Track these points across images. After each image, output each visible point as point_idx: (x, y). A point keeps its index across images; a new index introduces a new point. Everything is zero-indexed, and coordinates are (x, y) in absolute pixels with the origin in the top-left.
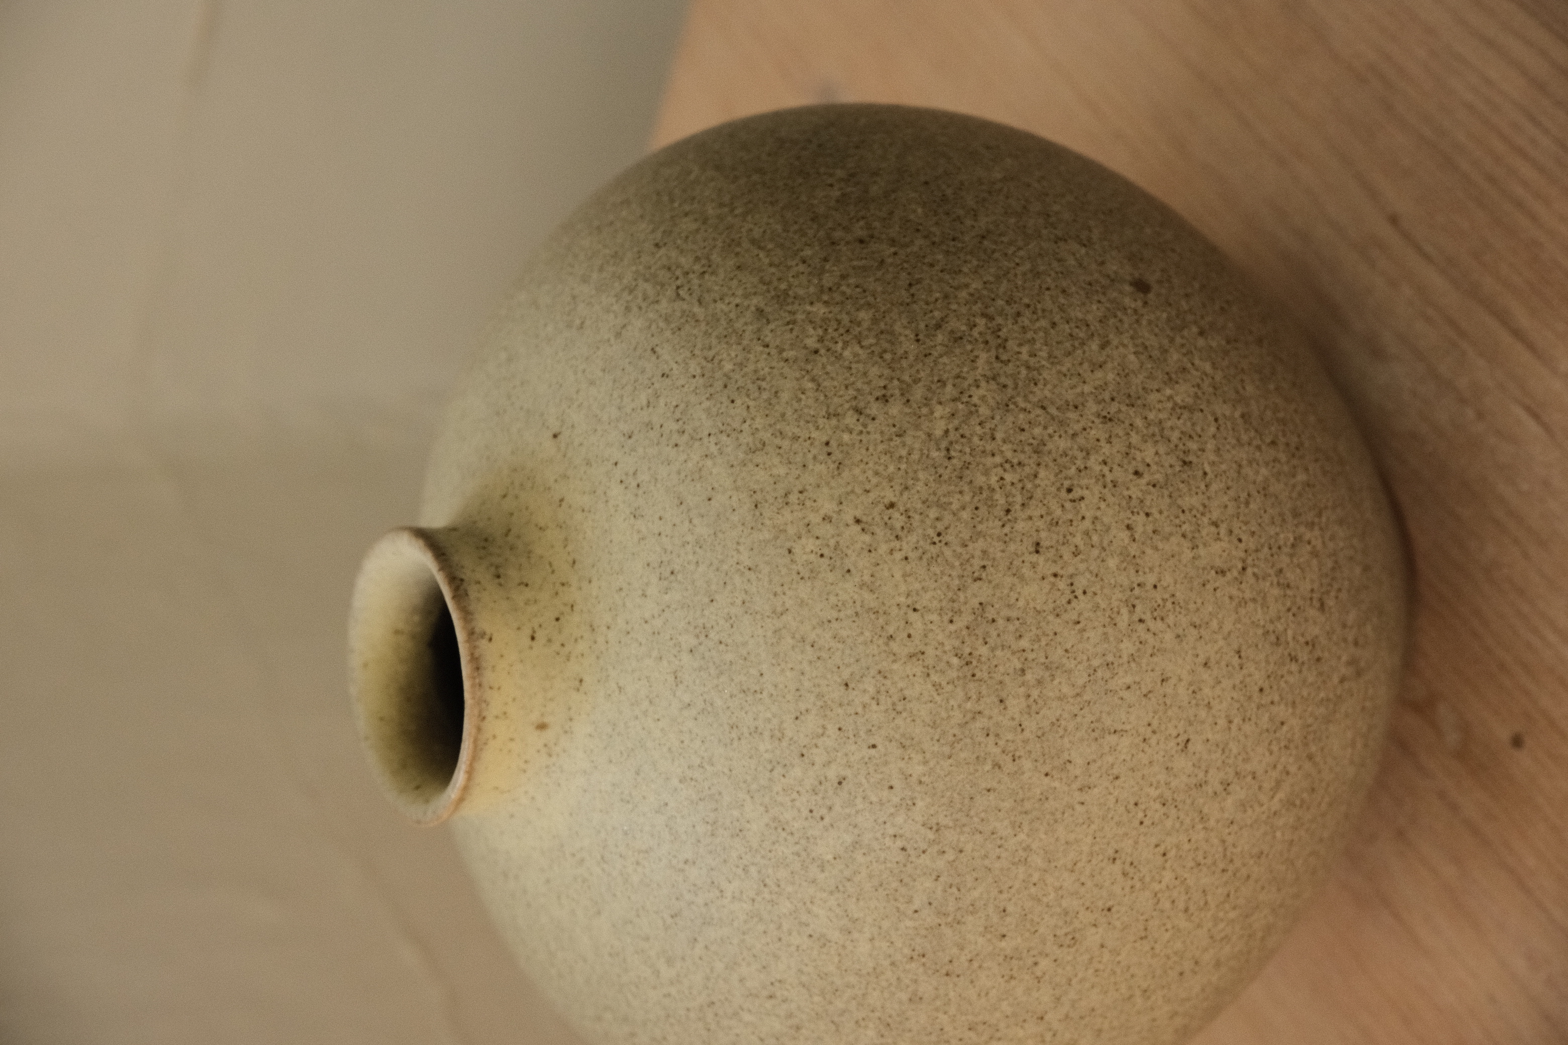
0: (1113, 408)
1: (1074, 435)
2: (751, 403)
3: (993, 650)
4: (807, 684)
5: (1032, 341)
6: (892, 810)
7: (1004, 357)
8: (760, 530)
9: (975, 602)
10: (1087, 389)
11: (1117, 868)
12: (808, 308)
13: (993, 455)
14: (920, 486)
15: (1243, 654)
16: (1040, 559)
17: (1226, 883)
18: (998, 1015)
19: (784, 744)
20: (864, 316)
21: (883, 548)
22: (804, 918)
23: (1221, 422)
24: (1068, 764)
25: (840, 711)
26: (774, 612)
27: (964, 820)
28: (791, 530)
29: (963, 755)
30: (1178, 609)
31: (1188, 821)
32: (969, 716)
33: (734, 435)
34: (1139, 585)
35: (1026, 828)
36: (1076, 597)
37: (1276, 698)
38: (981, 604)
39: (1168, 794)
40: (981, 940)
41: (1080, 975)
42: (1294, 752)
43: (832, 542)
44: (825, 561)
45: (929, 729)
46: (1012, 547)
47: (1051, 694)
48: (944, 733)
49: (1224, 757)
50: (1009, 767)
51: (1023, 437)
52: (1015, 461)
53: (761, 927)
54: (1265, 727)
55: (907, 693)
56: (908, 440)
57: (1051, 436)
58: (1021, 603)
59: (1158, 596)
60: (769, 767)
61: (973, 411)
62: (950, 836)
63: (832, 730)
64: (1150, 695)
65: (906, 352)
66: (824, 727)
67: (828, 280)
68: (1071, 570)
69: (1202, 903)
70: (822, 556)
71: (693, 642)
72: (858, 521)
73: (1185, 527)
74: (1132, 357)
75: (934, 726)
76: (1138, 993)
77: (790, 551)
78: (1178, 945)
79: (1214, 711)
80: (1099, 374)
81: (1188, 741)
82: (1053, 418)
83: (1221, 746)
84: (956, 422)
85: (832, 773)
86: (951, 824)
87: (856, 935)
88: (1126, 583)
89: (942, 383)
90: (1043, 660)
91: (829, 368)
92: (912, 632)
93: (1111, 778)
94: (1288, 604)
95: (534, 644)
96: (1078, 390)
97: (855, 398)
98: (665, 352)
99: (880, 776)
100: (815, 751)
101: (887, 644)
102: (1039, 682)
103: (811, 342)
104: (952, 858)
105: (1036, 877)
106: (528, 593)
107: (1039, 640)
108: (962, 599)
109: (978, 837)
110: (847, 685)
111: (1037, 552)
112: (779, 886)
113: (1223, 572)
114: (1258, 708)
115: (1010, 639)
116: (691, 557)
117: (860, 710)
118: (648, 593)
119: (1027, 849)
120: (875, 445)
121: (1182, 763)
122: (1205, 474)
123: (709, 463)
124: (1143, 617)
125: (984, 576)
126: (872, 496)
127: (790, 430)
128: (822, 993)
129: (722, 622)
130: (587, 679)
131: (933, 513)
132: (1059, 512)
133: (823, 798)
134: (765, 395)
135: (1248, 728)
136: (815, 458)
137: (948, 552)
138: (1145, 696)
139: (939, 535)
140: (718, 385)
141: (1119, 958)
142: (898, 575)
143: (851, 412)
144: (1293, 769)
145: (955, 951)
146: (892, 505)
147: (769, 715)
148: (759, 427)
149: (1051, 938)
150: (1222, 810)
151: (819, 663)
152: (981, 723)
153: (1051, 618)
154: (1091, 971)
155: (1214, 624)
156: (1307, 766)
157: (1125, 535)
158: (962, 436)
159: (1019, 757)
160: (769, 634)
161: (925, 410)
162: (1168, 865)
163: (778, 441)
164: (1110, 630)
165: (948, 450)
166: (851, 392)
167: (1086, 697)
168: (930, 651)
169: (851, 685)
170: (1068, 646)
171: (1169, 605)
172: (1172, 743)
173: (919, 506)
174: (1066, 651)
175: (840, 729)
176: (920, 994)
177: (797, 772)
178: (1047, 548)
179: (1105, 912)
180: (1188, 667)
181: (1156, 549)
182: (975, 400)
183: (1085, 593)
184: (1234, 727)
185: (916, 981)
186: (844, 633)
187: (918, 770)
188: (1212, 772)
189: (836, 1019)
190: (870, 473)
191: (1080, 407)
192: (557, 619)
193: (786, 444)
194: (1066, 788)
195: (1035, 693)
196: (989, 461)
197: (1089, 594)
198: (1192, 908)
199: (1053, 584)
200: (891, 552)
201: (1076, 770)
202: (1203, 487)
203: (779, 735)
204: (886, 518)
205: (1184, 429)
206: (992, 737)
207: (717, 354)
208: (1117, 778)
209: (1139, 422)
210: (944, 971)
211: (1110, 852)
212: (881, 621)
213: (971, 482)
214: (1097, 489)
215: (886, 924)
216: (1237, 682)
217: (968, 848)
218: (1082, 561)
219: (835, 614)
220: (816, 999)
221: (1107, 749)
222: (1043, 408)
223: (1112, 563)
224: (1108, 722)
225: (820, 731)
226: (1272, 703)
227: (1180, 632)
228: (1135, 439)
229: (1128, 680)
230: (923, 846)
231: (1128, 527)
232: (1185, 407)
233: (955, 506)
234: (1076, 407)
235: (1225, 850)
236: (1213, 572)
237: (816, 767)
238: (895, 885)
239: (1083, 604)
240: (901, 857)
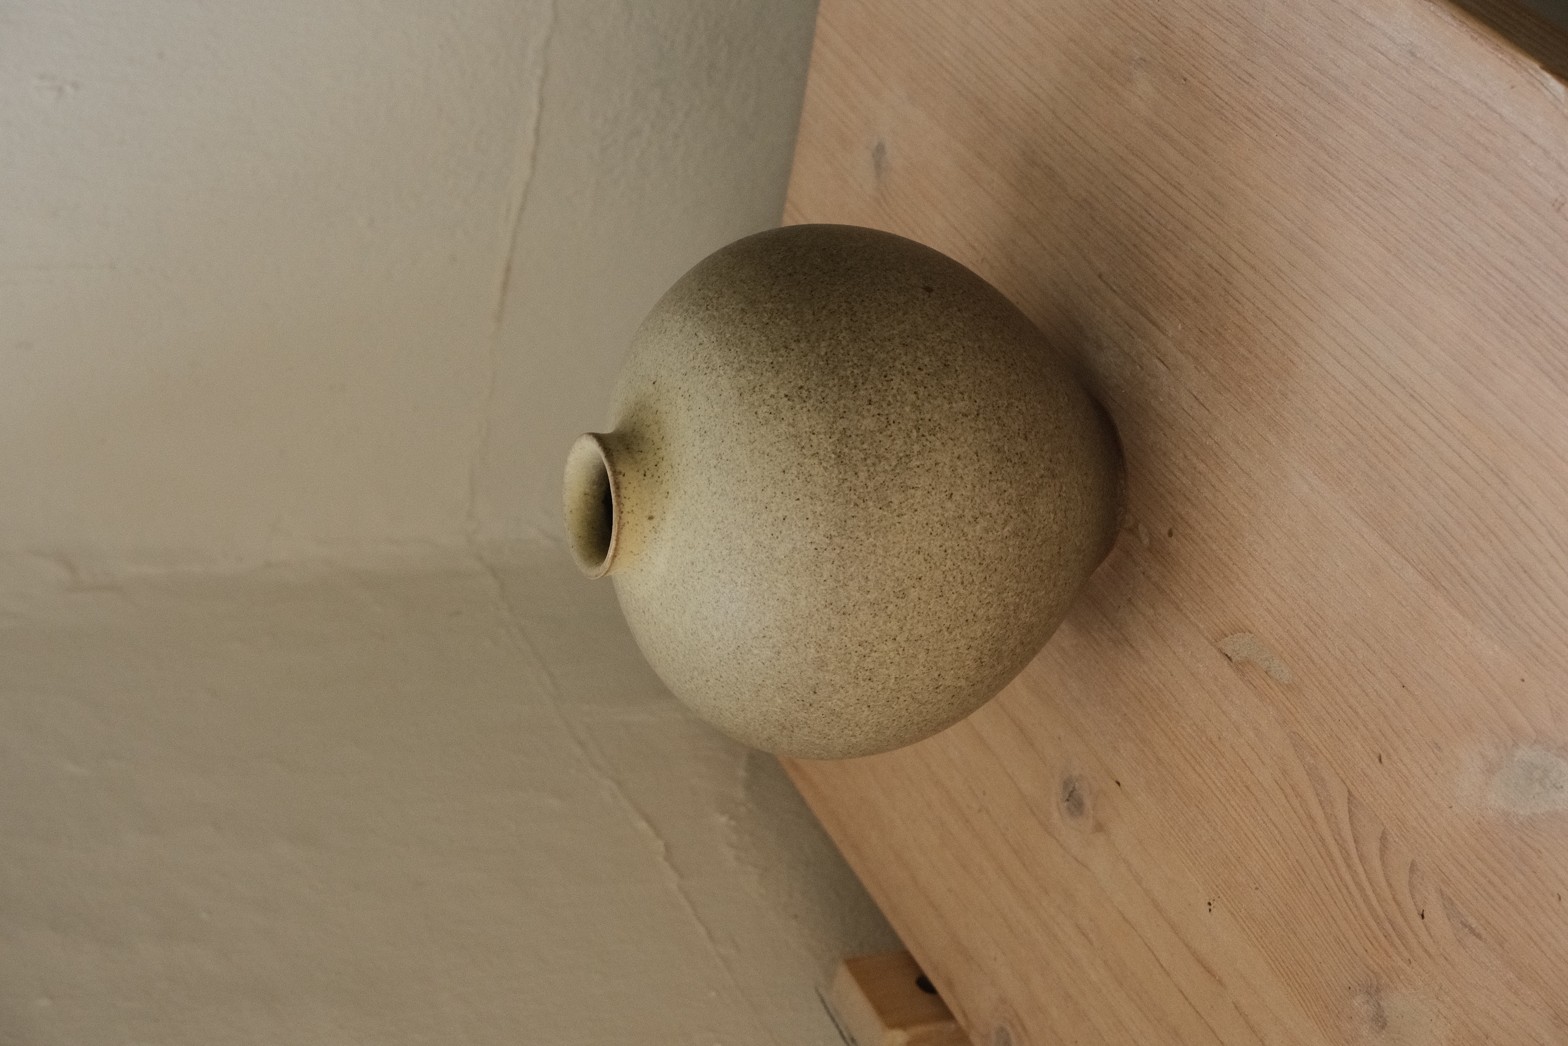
0: (909, 340)
1: (888, 352)
2: (738, 350)
3: (851, 450)
4: (766, 473)
5: (869, 312)
6: (809, 530)
7: (855, 319)
8: (743, 405)
9: (841, 428)
10: (895, 332)
11: (921, 556)
12: (765, 305)
13: (848, 362)
14: (814, 378)
15: (979, 454)
16: (872, 407)
17: (983, 571)
18: (872, 637)
19: (758, 503)
20: (789, 306)
21: (798, 407)
22: (774, 590)
23: (966, 348)
24: (891, 504)
25: (782, 484)
26: (750, 442)
27: (843, 532)
28: (756, 404)
29: (839, 500)
30: (942, 430)
31: (956, 535)
32: (841, 481)
33: (731, 365)
34: (921, 419)
35: (873, 535)
36: (890, 424)
37: (1000, 478)
38: (844, 429)
39: (944, 520)
40: (858, 595)
41: (911, 615)
42: (1014, 507)
43: (775, 407)
44: (772, 416)
45: (823, 489)
46: (858, 403)
47: (880, 469)
48: (830, 490)
49: (972, 504)
50: (862, 505)
51: (863, 353)
52: (859, 364)
53: (755, 599)
54: (994, 491)
55: (812, 472)
56: (809, 358)
57: (876, 352)
58: (863, 428)
59: (931, 425)
60: (752, 515)
61: (839, 343)
62: (837, 540)
63: (779, 494)
64: (930, 471)
65: (808, 320)
66: (775, 493)
67: (774, 293)
68: (886, 412)
69: (971, 580)
70: (770, 413)
71: (715, 462)
72: (786, 396)
73: (945, 394)
74: (919, 319)
75: (825, 487)
76: (944, 629)
77: (756, 413)
78: (962, 603)
79: (965, 481)
80: (903, 326)
81: (952, 494)
82: (877, 345)
83: (970, 498)
84: (831, 348)
85: (780, 515)
86: (837, 535)
87: (798, 596)
88: (914, 418)
89: (825, 332)
90: (874, 453)
91: (773, 330)
92: (812, 444)
93: (913, 510)
94: (1005, 434)
95: (646, 478)
96: (891, 332)
97: (785, 342)
98: (701, 334)
99: (802, 514)
100: (772, 505)
101: (801, 450)
102: (874, 464)
103: (765, 320)
104: (838, 552)
105: (880, 560)
106: (642, 455)
107: (872, 445)
108: (835, 427)
109: (850, 540)
110: (784, 472)
111: (870, 404)
112: (761, 575)
113: (966, 416)
114: (990, 482)
115: (858, 444)
116: (713, 423)
117: (791, 482)
118: (695, 444)
119: (875, 545)
120: (794, 362)
121: (949, 505)
122: (956, 370)
123: (720, 378)
124: (924, 434)
125: (845, 416)
126: (792, 384)
127: (755, 359)
128: (787, 631)
129: (727, 450)
130: (670, 491)
131: (820, 389)
132: (880, 386)
133: (777, 528)
134: (744, 345)
135: (984, 490)
136: (766, 370)
137: (827, 406)
138: (927, 471)
139: (823, 399)
140: (723, 344)
141: (929, 607)
142: (805, 419)
143: (782, 348)
144: (1015, 515)
145: (846, 601)
146: (801, 387)
147: (750, 491)
148: (742, 359)
149: (892, 593)
150: (975, 531)
151: (771, 463)
152: (847, 484)
153: (878, 434)
154: (916, 613)
155: (962, 439)
156: (1022, 515)
157: (913, 397)
158: (834, 354)
159: (867, 500)
160: (748, 452)
161: (816, 344)
162: (948, 557)
163: (750, 365)
164: (907, 440)
165: (827, 361)
166: (783, 339)
167: (897, 471)
168: (822, 453)
169: (786, 471)
170: (887, 447)
171: (937, 429)
172: (943, 495)
173: (814, 386)
174: (886, 449)
175: (782, 493)
176: (833, 626)
177: (764, 516)
178: (875, 402)
179: (918, 580)
180: (949, 459)
181: (930, 402)
182: (840, 338)
183: (894, 422)
184: (977, 490)
185: (829, 619)
186: (782, 447)
187: (819, 509)
188: (967, 511)
189: (795, 645)
190: (791, 374)
191: (891, 340)
192: (656, 465)
193: (753, 366)
194: (891, 515)
195: (872, 469)
196: (846, 365)
197: (896, 423)
198: (965, 583)
199: (878, 419)
200: (802, 408)
201: (895, 506)
202: (955, 376)
203: (755, 499)
204: (799, 393)
205: (946, 350)
206: (852, 490)
207: (724, 330)
208: (916, 511)
209: (921, 346)
210: (842, 612)
211: (917, 548)
212: (798, 440)
213: (838, 374)
214: (899, 375)
215: (812, 589)
216: (977, 468)
217: (846, 546)
218: (892, 408)
219: (777, 439)
220: (785, 634)
221: (909, 496)
222: (873, 340)
223: (907, 409)
224: (909, 483)
225: (774, 495)
226: (998, 480)
227: (944, 441)
228: (919, 354)
229: (918, 463)
230: (826, 547)
231: (915, 393)
232: (946, 341)
233: (830, 385)
234: (889, 340)
235: (979, 553)
236: (961, 415)
237: (773, 512)
238: (814, 567)
239: (894, 428)
240: (815, 553)
